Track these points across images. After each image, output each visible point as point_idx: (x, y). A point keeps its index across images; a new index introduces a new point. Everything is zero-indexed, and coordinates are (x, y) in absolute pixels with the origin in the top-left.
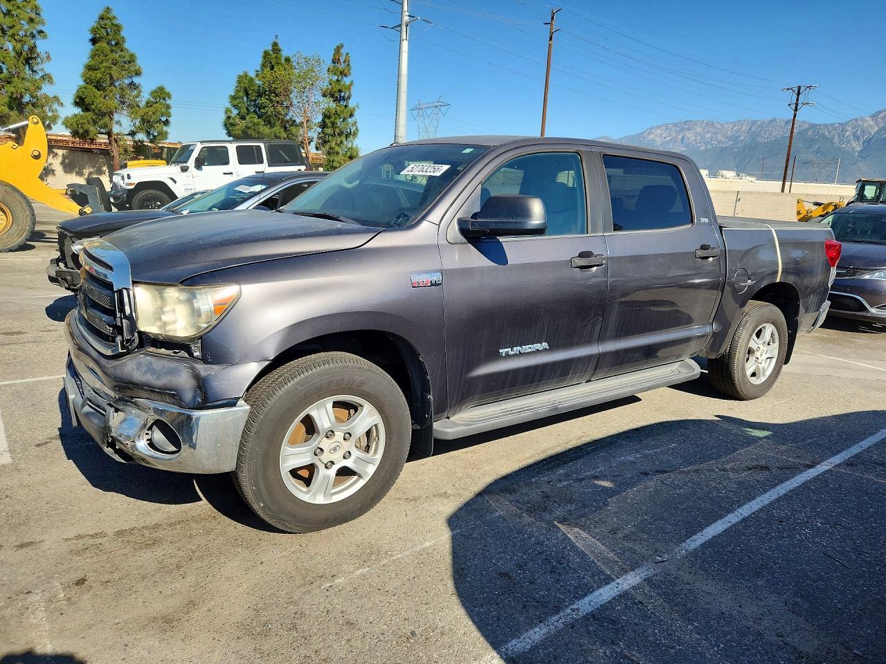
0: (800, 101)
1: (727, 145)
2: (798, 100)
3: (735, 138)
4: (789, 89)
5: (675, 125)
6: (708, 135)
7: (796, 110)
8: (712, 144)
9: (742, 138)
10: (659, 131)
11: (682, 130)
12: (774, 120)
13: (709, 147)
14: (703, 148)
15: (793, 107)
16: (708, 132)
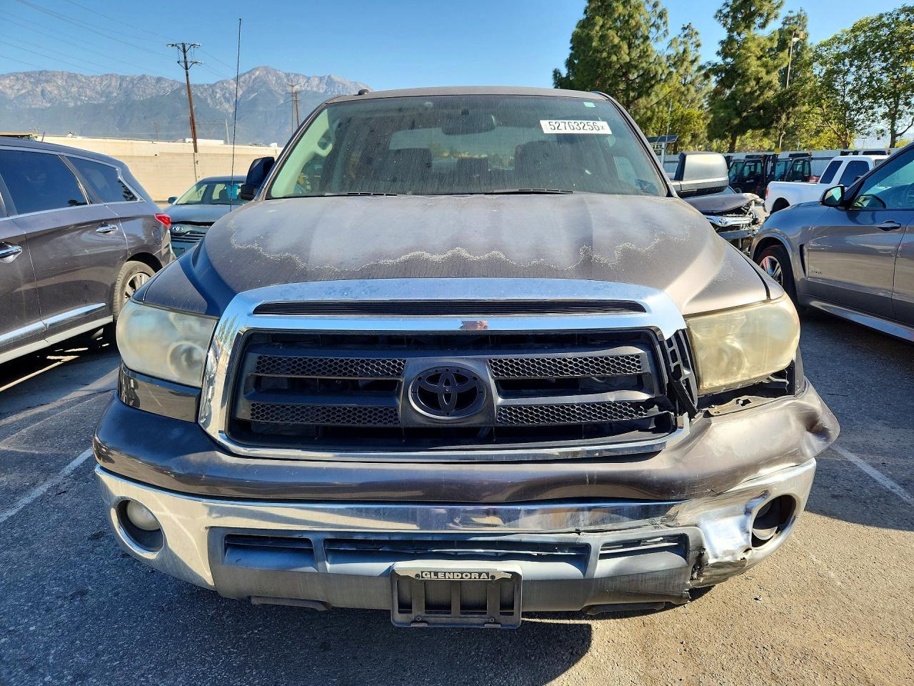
0: (188, 59)
1: (100, 102)
2: (185, 57)
3: (107, 94)
4: (173, 45)
5: (28, 75)
6: (74, 90)
7: (187, 69)
8: (81, 100)
9: (115, 94)
10: (7, 81)
11: (38, 81)
12: (143, 77)
13: (79, 103)
14: (71, 105)
15: (183, 64)
16: (73, 86)
